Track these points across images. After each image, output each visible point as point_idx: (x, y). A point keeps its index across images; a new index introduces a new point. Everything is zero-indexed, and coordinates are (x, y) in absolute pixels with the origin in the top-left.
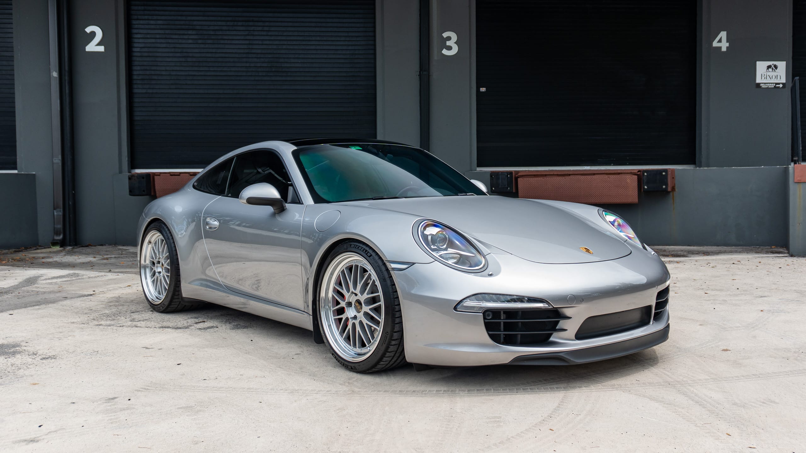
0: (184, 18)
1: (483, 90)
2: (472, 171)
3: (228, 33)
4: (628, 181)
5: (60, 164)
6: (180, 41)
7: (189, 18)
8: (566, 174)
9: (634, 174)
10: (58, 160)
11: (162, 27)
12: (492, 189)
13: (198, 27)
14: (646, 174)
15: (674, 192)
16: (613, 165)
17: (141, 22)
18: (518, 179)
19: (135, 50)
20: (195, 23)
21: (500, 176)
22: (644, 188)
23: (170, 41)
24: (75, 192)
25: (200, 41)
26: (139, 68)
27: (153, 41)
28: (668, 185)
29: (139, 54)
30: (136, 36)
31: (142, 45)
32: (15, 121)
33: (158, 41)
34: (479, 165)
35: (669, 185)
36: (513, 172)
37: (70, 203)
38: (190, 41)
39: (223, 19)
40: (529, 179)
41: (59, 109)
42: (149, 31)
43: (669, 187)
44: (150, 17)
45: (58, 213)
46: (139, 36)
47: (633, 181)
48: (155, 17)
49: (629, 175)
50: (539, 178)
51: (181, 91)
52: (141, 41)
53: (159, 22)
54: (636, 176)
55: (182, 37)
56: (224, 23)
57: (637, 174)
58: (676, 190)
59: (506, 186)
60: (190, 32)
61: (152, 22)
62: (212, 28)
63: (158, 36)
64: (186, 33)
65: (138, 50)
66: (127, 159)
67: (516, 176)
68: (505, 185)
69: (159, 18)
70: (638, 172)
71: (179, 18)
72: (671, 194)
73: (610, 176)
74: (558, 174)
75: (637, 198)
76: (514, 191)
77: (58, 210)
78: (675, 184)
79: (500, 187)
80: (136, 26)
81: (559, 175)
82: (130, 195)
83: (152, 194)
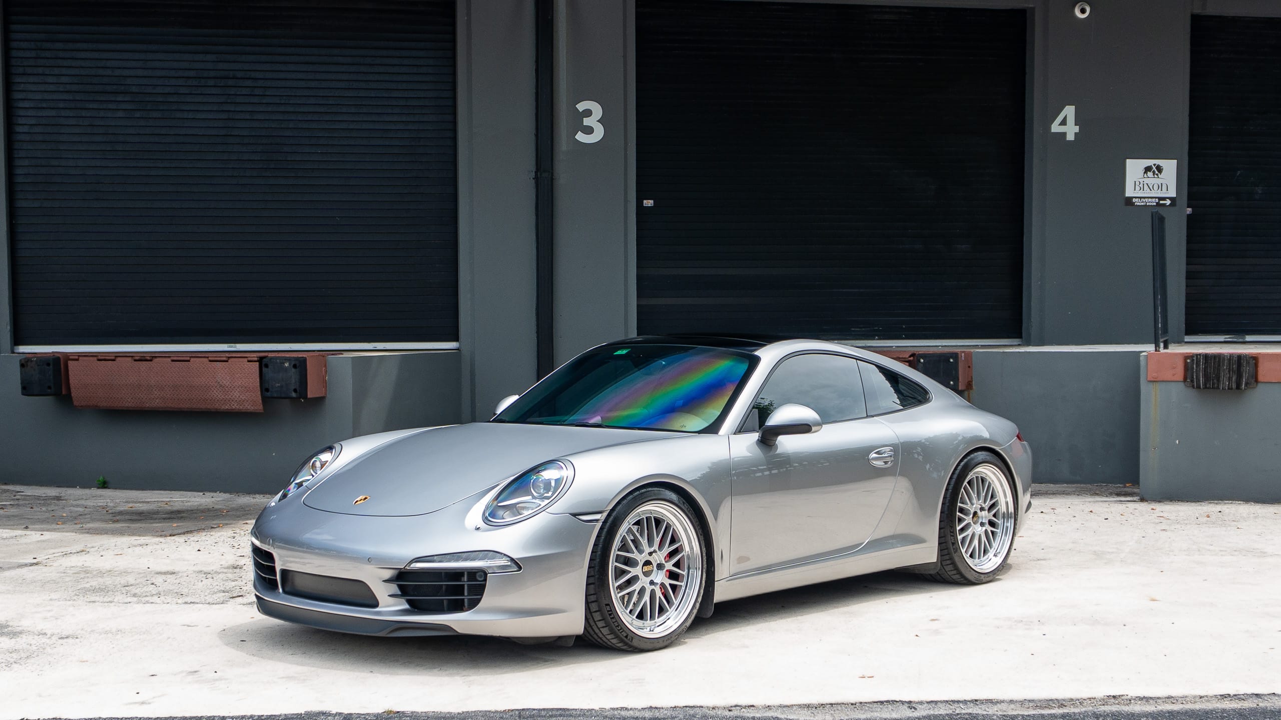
0: (109, 72)
1: (648, 204)
3: (189, 99)
6: (102, 114)
7: (118, 72)
9: (903, 359)
11: (68, 87)
13: (134, 89)
14: (922, 360)
15: (969, 390)
17: (32, 79)
19: (19, 129)
20: (129, 81)
23: (84, 113)
25: (138, 115)
26: (26, 162)
27: (53, 113)
28: (958, 380)
29: (27, 138)
30: (21, 105)
31: (33, 122)
33: (63, 113)
35: (960, 381)
38: (120, 114)
39: (180, 73)
42: (47, 96)
43: (960, 384)
44: (47, 71)
46: (26, 104)
48: (56, 71)
52: (30, 113)
53: (64, 79)
55: (104, 106)
56: (181, 82)
57: (907, 360)
58: (972, 386)
60: (120, 98)
61: (50, 79)
62: (159, 90)
63: (61, 105)
64: (113, 99)
65: (25, 129)
66: (9, 328)
69: (64, 71)
70: (910, 357)
71: (101, 72)
72: (966, 394)
78: (972, 377)
80: (22, 87)
82: (23, 394)
83: (64, 392)
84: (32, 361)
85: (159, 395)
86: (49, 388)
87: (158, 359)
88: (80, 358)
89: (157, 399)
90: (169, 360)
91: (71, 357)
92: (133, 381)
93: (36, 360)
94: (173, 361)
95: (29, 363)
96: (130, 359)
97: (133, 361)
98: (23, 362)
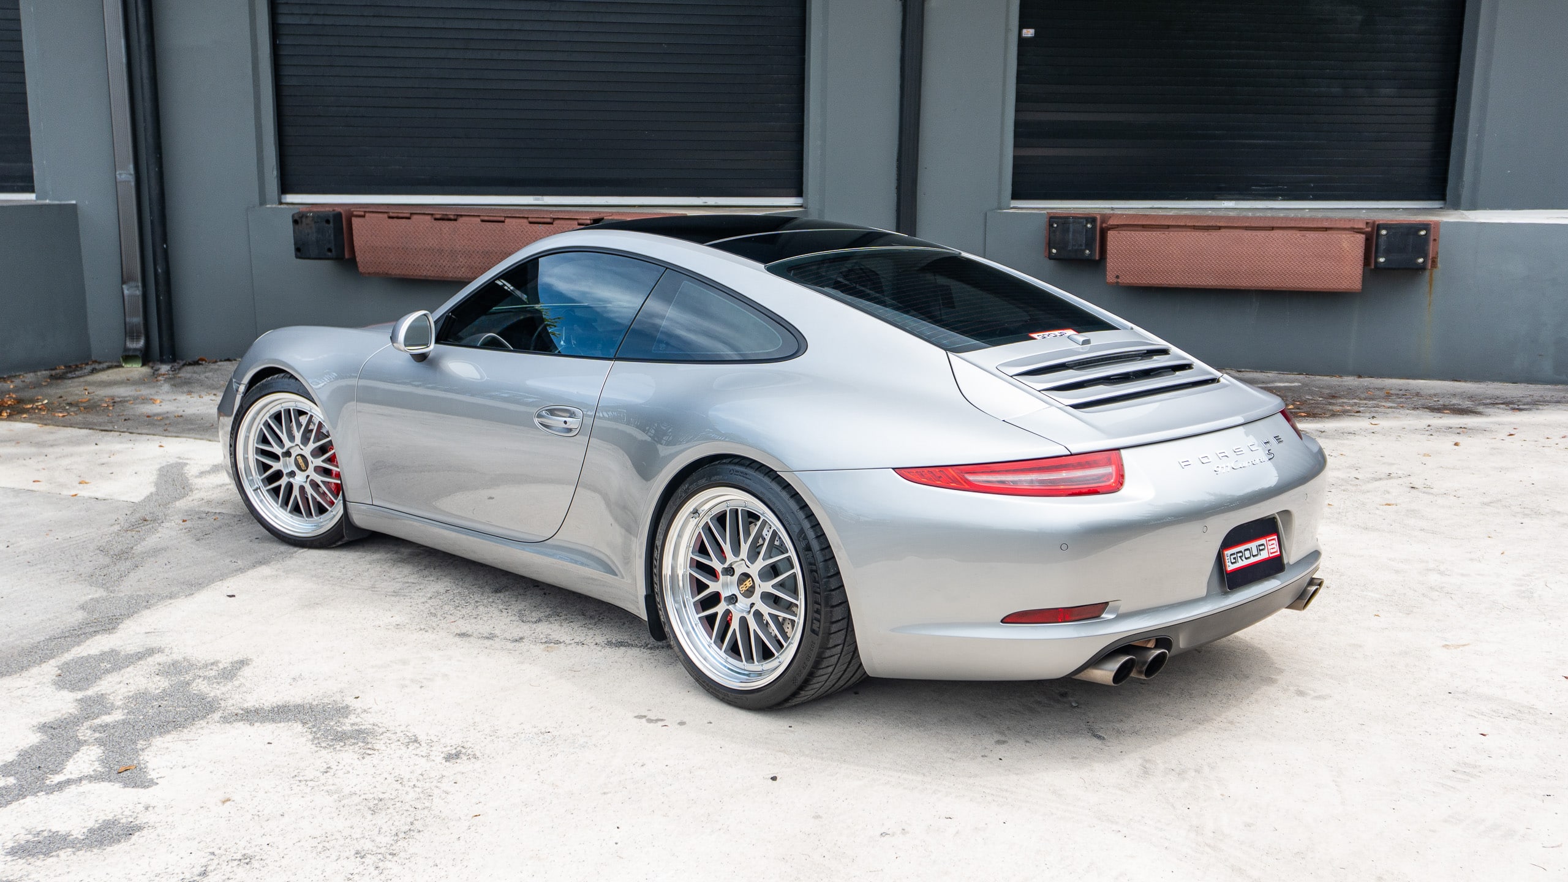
1: (1029, 33)
2: (1001, 209)
4: (1345, 245)
5: (133, 184)
8: (1212, 226)
9: (1359, 231)
10: (126, 175)
12: (1050, 252)
14: (1384, 232)
15: (1435, 270)
16: (1284, 200)
18: (1109, 232)
21: (1071, 225)
22: (1376, 262)
24: (167, 246)
28: (1427, 256)
32: (23, 83)
34: (1016, 196)
35: (1429, 257)
36: (1098, 217)
37: (160, 271)
40: (1133, 233)
41: (124, 60)
43: (1428, 261)
45: (132, 291)
47: (1353, 246)
49: (1347, 232)
50: (1154, 233)
51: (387, 22)
54: (1363, 236)
57: (1364, 231)
58: (1439, 265)
59: (1083, 247)
66: (275, 173)
67: (1104, 225)
68: (1081, 245)
70: (1368, 226)
72: (1427, 273)
73: (1308, 234)
74: (1194, 226)
75: (1360, 281)
76: (1097, 258)
77: (133, 284)
78: (1437, 253)
79: (1070, 248)
81: (1196, 226)
82: (297, 257)
83: (347, 256)
84: (307, 217)
85: (466, 263)
86: (330, 250)
87: (464, 219)
88: (367, 215)
89: (462, 268)
90: (478, 220)
91: (355, 213)
92: (433, 245)
93: (313, 217)
94: (483, 221)
95: (304, 220)
96: (429, 217)
97: (433, 220)
98: (296, 217)
